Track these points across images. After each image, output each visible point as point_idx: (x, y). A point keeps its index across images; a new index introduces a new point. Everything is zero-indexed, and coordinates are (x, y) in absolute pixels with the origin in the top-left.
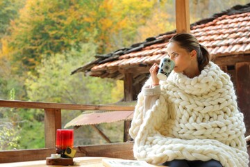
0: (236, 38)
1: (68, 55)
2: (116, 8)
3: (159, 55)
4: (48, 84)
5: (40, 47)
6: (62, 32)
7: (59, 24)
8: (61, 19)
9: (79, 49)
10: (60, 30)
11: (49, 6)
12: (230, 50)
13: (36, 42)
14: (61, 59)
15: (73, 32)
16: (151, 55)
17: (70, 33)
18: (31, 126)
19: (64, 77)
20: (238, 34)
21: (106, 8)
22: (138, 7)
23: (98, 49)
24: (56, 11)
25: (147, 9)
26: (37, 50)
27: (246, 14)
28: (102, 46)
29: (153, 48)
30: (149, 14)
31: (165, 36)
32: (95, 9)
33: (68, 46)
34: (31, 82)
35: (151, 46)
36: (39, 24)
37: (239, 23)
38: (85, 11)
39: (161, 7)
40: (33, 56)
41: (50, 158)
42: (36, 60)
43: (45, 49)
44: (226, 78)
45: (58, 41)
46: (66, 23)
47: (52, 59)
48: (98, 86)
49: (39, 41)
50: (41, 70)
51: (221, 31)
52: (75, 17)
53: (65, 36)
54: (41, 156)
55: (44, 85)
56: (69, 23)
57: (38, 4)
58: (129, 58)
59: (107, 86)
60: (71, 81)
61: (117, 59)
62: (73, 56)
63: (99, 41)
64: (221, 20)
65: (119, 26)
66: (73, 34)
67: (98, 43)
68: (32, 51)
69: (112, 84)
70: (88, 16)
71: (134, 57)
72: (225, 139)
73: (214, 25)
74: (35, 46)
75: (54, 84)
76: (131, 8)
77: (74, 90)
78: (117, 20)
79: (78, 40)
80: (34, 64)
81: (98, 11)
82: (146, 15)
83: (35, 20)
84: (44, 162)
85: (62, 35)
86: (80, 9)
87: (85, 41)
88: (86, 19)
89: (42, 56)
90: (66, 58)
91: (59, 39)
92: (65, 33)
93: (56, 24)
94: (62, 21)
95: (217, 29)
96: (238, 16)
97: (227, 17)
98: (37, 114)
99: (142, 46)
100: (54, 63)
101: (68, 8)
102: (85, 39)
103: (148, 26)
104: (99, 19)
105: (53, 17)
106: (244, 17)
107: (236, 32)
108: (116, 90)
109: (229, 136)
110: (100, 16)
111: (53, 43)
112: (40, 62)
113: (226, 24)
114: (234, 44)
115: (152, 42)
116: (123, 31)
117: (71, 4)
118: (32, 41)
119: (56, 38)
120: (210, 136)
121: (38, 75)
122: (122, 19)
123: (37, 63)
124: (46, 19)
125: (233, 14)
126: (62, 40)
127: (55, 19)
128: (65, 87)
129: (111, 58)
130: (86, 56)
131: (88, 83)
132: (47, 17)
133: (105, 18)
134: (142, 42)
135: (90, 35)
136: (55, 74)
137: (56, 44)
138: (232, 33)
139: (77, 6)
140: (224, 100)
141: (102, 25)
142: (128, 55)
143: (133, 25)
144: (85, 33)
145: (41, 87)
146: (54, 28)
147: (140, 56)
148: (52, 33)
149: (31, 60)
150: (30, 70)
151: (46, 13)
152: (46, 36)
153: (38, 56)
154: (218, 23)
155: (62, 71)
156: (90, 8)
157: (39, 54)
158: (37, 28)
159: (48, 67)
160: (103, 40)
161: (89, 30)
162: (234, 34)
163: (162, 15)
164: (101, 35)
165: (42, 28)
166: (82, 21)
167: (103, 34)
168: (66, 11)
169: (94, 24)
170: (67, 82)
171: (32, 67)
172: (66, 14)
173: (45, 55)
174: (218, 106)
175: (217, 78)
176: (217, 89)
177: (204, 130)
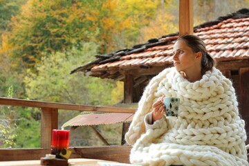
0: (241, 42)
1: (68, 53)
2: (120, 8)
3: (160, 57)
4: (47, 82)
5: (41, 44)
6: (63, 30)
7: (60, 21)
8: (63, 17)
9: (80, 48)
10: (61, 27)
11: (51, 3)
12: (234, 54)
13: (37, 39)
14: (61, 57)
15: (74, 30)
16: (153, 57)
17: (71, 31)
18: (28, 125)
19: (63, 76)
20: (243, 38)
21: (109, 7)
22: (141, 7)
23: (99, 49)
24: (58, 8)
25: (151, 10)
26: (38, 47)
28: (103, 46)
29: (155, 50)
30: (153, 15)
31: (167, 38)
32: (98, 8)
33: (69, 44)
34: (30, 79)
35: (154, 48)
36: (40, 21)
37: (244, 27)
38: (88, 9)
39: (165, 8)
40: (33, 54)
41: (45, 158)
42: (35, 57)
43: (45, 47)
44: (228, 83)
45: (59, 38)
46: (68, 21)
47: (52, 57)
48: (99, 86)
49: (40, 38)
50: (40, 68)
51: (226, 35)
52: (78, 15)
53: (66, 34)
54: (35, 155)
55: (43, 83)
56: (71, 22)
57: (40, 1)
58: (130, 59)
59: (107, 87)
60: (70, 80)
61: (118, 60)
62: (73, 54)
63: (101, 40)
64: (226, 23)
65: (121, 26)
66: (75, 32)
67: (99, 42)
68: (32, 48)
69: (112, 85)
70: (90, 14)
71: (135, 58)
72: (225, 146)
73: (219, 28)
74: (35, 43)
75: (53, 83)
76: (134, 8)
77: (73, 90)
78: (119, 19)
79: (80, 38)
80: (34, 62)
81: (100, 10)
82: (150, 16)
83: (37, 17)
85: (64, 33)
86: (83, 8)
87: (87, 40)
88: (88, 18)
89: (43, 53)
90: (67, 57)
91: (60, 36)
92: (66, 32)
93: (57, 22)
94: (64, 19)
95: (222, 33)
96: (244, 19)
97: (233, 21)
98: (34, 112)
99: (144, 47)
100: (54, 61)
101: (71, 6)
102: (87, 38)
103: (152, 27)
104: (101, 18)
105: (55, 14)
107: (241, 36)
108: (116, 91)
109: (229, 142)
110: (103, 15)
111: (54, 41)
112: (40, 59)
113: (231, 27)
114: (239, 49)
115: (154, 44)
116: (126, 31)
117: (73, 2)
118: (33, 38)
119: (57, 36)
120: (209, 142)
121: (37, 72)
122: (125, 18)
123: (37, 60)
124: (47, 16)
126: (63, 38)
127: (57, 17)
128: (65, 86)
129: (112, 58)
130: (87, 55)
131: (88, 82)
132: (48, 15)
133: (108, 17)
134: (144, 43)
135: (92, 34)
136: (55, 73)
137: (56, 42)
138: (237, 37)
139: (80, 4)
140: (225, 105)
141: (104, 24)
142: (129, 56)
143: (135, 25)
144: (87, 32)
145: (39, 85)
146: (56, 25)
147: (141, 58)
148: (52, 31)
149: (31, 57)
150: (29, 67)
151: (48, 10)
152: (47, 33)
153: (38, 54)
154: (223, 26)
155: (61, 70)
156: (93, 6)
157: (39, 51)
158: (39, 25)
159: (48, 65)
160: (104, 39)
161: (91, 29)
162: (239, 38)
163: (166, 16)
164: (103, 35)
165: (43, 25)
166: (84, 20)
167: (105, 33)
168: (68, 8)
169: (96, 22)
170: (67, 81)
171: (32, 64)
172: (69, 12)
173: (46, 53)
174: (219, 112)
175: (219, 83)
176: (218, 94)
177: (203, 136)
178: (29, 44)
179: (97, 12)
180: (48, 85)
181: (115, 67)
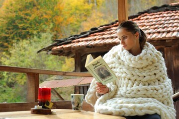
0: (155, 29)
1: (32, 41)
2: (66, 9)
3: (100, 40)
4: (17, 61)
5: (12, 35)
6: (28, 25)
7: (25, 19)
8: (27, 16)
9: (39, 37)
10: (26, 23)
11: (19, 7)
12: (151, 37)
13: (9, 31)
14: (27, 44)
15: (35, 25)
16: (95, 40)
17: (33, 26)
18: (4, 91)
19: (28, 56)
20: (156, 26)
21: (59, 9)
22: (81, 8)
23: (53, 37)
24: (24, 10)
25: (88, 10)
26: (10, 37)
27: (161, 12)
28: (55, 35)
29: (96, 35)
30: (89, 13)
31: (104, 27)
32: (51, 9)
33: (32, 34)
34: (5, 59)
35: (95, 34)
36: (11, 19)
37: (156, 19)
38: (44, 10)
39: (98, 8)
40: (7, 42)
41: (34, 109)
42: (9, 44)
43: (15, 37)
45: (25, 31)
46: (31, 18)
47: (21, 44)
48: (53, 63)
49: (11, 30)
50: (12, 51)
51: (144, 24)
52: (37, 15)
53: (30, 28)
55: (14, 61)
56: (33, 19)
57: (11, 5)
58: (79, 41)
59: (59, 63)
60: (33, 59)
61: (70, 43)
62: (35, 41)
63: (53, 31)
64: (143, 16)
65: (67, 21)
66: (36, 26)
67: (53, 33)
68: (6, 38)
69: (63, 62)
70: (46, 14)
71: (82, 41)
72: (160, 99)
73: (139, 20)
74: (8, 34)
75: (21, 61)
76: (76, 9)
77: (36, 66)
78: (66, 17)
79: (39, 30)
80: (7, 47)
81: (53, 11)
82: (87, 14)
83: (9, 16)
84: (29, 112)
85: (28, 27)
86: (41, 9)
87: (44, 31)
88: (45, 16)
89: (14, 41)
90: (30, 43)
91: (25, 29)
92: (30, 26)
93: (23, 19)
94: (28, 17)
95: (141, 23)
96: (155, 14)
97: (148, 15)
98: (9, 82)
99: (88, 33)
100: (22, 46)
101: (33, 8)
102: (44, 30)
103: (89, 22)
104: (54, 16)
105: (22, 14)
106: (160, 14)
107: (154, 25)
108: (65, 66)
110: (55, 14)
111: (21, 32)
112: (12, 45)
113: (147, 19)
115: (95, 31)
116: (71, 25)
117: (34, 6)
118: (6, 31)
119: (24, 29)
121: (10, 54)
122: (70, 16)
123: (9, 46)
124: (16, 16)
125: (151, 13)
126: (27, 30)
127: (23, 16)
128: (30, 64)
129: (66, 42)
130: (44, 42)
131: (45, 61)
132: (17, 14)
133: (58, 16)
134: (87, 31)
135: (47, 27)
136: (22, 54)
137: (23, 33)
138: (152, 25)
139: (39, 7)
140: (159, 71)
141: (56, 20)
142: (78, 40)
143: (77, 21)
144: (44, 26)
145: (12, 63)
146: (23, 22)
147: (87, 41)
148: (20, 25)
149: (6, 44)
150: (4, 51)
151: (17, 11)
152: (16, 27)
153: (10, 41)
154: (142, 18)
155: (27, 52)
156: (47, 8)
157: (11, 40)
158: (10, 22)
159: (18, 49)
160: (56, 31)
161: (47, 24)
162: (153, 26)
163: (98, 14)
164: (55, 27)
165: (14, 21)
166: (42, 17)
167: (57, 26)
168: (31, 10)
169: (50, 19)
170: (31, 60)
171: (6, 49)
172: (31, 12)
173: (16, 41)
174: (154, 76)
175: (153, 55)
176: (153, 63)
177: (146, 91)
178: (4, 35)
179: (51, 12)
180: (18, 63)
181: (68, 48)
